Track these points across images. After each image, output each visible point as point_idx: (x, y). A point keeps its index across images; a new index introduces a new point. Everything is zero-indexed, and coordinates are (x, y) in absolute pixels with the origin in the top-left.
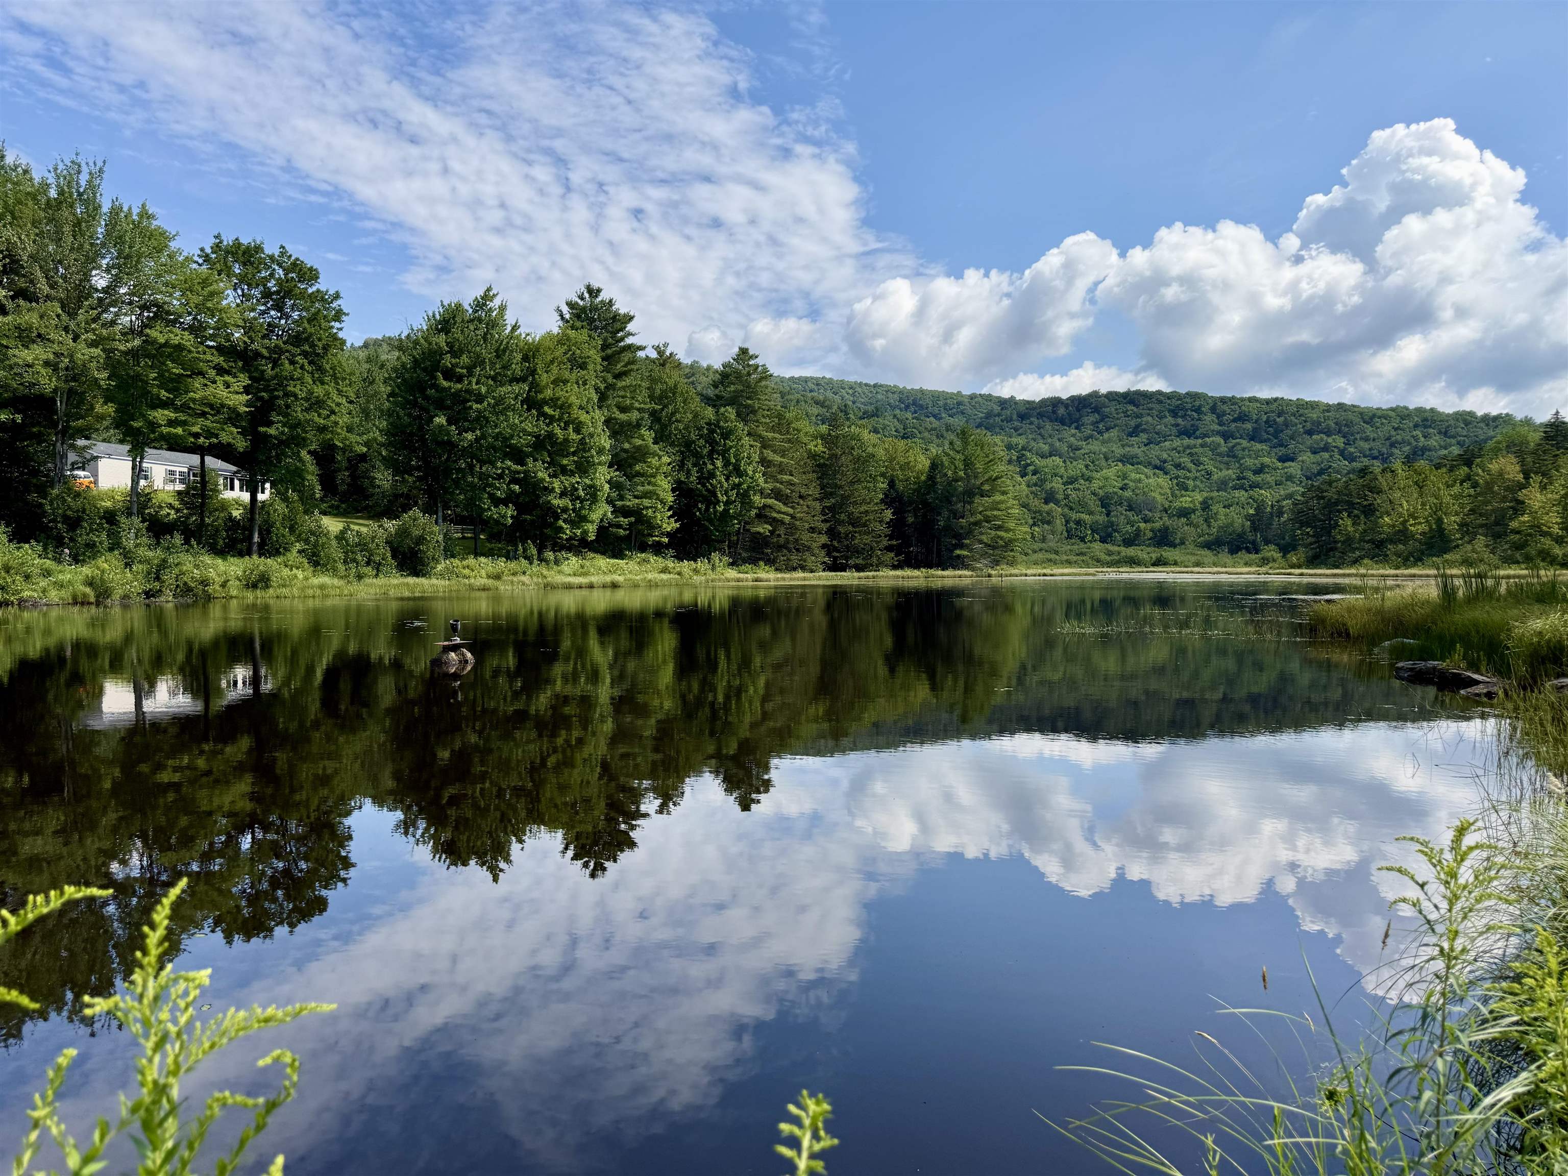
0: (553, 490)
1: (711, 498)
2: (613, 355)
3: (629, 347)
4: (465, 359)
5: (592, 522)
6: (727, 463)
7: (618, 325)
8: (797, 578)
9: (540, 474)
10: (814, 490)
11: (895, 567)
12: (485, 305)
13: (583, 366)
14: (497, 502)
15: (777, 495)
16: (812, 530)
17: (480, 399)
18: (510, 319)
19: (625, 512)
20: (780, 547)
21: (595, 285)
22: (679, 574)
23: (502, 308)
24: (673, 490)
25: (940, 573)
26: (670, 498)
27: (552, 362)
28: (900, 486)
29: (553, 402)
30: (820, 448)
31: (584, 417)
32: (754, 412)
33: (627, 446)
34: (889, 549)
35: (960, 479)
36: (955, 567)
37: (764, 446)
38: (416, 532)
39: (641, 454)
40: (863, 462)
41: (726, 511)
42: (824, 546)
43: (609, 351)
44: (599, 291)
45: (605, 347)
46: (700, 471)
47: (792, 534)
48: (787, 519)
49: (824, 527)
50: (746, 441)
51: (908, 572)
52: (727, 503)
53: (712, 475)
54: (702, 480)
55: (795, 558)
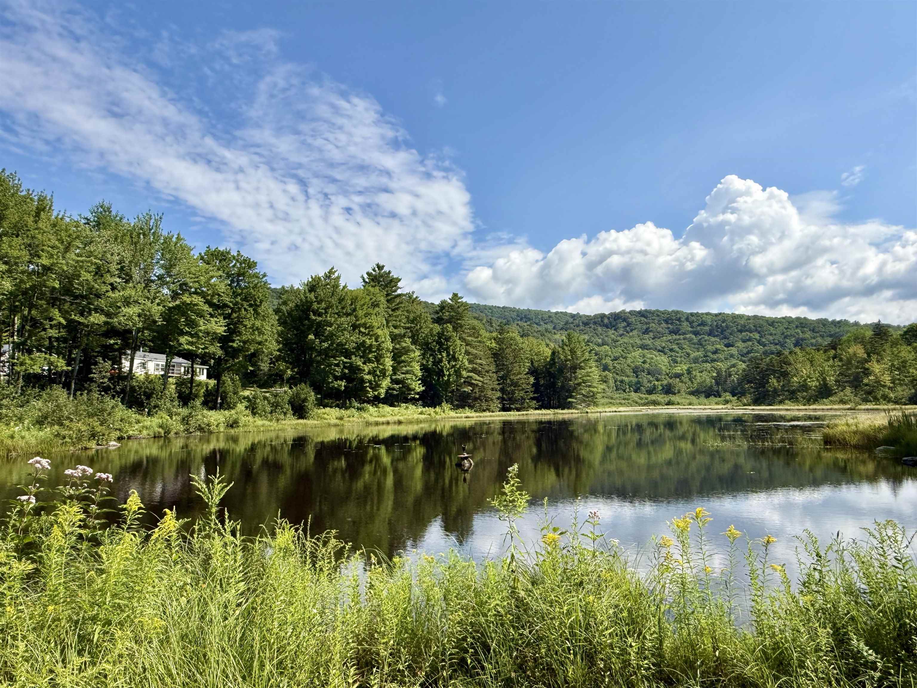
0: (364, 370)
1: (440, 373)
2: (391, 299)
3: (399, 295)
4: (323, 305)
5: (382, 388)
6: (448, 354)
7: (393, 284)
8: (486, 417)
9: (358, 364)
10: (493, 368)
11: (536, 409)
12: (330, 276)
13: (377, 305)
14: (336, 378)
15: (474, 370)
16: (493, 389)
17: (331, 325)
18: (342, 283)
19: (397, 382)
20: (476, 399)
21: (381, 264)
22: (430, 415)
23: (338, 278)
24: (421, 370)
25: (560, 411)
26: (420, 374)
27: (364, 305)
28: (536, 364)
29: (364, 325)
30: (494, 345)
31: (380, 332)
32: (461, 326)
33: (398, 346)
34: (532, 399)
35: (569, 360)
36: (568, 408)
37: (467, 345)
38: (303, 396)
39: (406, 351)
40: (517, 353)
41: (449, 380)
42: (498, 398)
43: (389, 298)
44: (383, 266)
45: (387, 295)
46: (434, 358)
47: (482, 392)
48: (480, 384)
49: (498, 387)
50: (458, 342)
51: (544, 411)
52: (449, 375)
53: (441, 361)
54: (434, 363)
55: (484, 405)
